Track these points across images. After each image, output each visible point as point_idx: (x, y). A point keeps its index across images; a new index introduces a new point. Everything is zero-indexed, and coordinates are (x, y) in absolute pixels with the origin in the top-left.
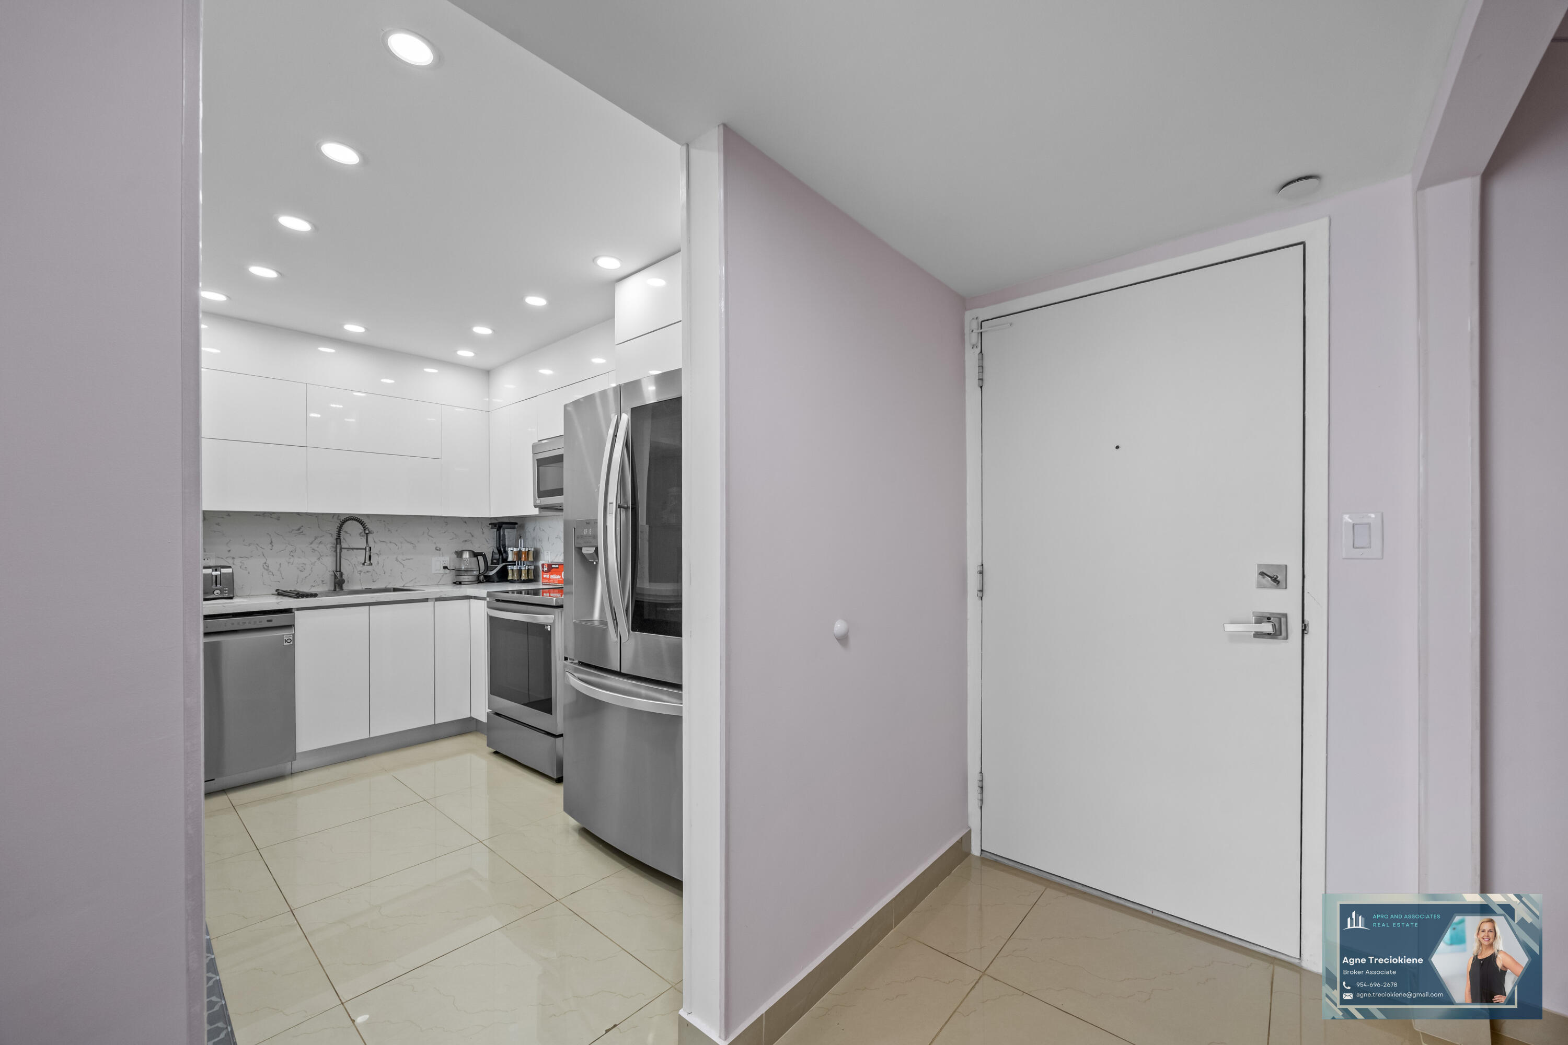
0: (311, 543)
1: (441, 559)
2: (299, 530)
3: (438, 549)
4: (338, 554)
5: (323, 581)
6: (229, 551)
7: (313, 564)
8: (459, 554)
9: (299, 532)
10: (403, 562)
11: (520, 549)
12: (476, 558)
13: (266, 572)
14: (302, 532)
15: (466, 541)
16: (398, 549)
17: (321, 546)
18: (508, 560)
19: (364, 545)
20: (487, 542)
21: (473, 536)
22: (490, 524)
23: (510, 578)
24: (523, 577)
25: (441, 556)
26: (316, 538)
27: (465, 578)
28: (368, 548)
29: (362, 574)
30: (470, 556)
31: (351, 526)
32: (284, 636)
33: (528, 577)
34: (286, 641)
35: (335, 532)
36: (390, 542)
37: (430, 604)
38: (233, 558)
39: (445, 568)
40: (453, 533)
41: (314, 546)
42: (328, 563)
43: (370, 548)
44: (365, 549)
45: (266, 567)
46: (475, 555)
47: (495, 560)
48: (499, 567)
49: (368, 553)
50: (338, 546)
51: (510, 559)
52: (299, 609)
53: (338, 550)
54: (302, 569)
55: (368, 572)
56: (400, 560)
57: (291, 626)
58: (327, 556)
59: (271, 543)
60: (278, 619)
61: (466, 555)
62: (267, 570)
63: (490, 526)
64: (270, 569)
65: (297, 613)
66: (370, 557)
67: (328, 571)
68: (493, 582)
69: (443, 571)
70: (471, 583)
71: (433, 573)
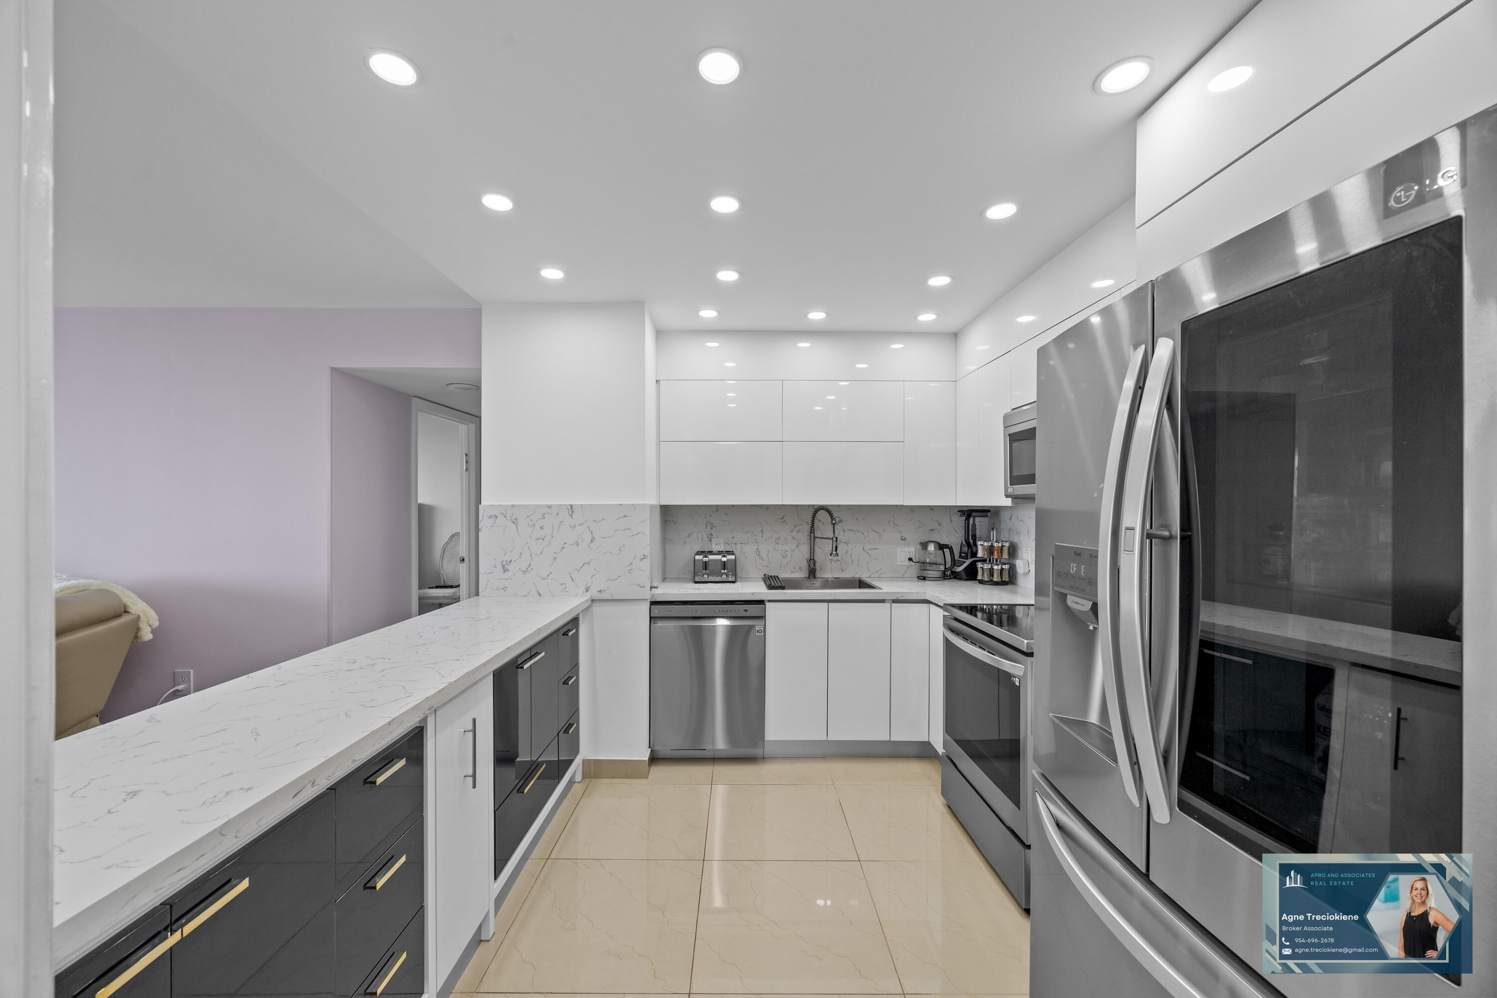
0: (792, 532)
1: (907, 549)
2: (782, 519)
3: (903, 539)
4: (812, 542)
5: (799, 568)
6: (733, 538)
7: (793, 551)
8: (924, 545)
9: (783, 520)
10: (869, 552)
11: (992, 544)
12: (942, 551)
13: (758, 557)
14: (785, 521)
15: (932, 530)
16: (865, 538)
17: (799, 534)
18: (978, 556)
19: (831, 535)
20: (956, 531)
21: (940, 525)
22: (959, 511)
23: (979, 577)
24: (995, 579)
25: (907, 546)
26: (796, 526)
27: (931, 574)
28: (834, 538)
29: (833, 562)
30: (935, 549)
31: (823, 517)
32: (757, 626)
33: (1001, 578)
34: (758, 631)
35: (809, 520)
36: (858, 531)
37: (887, 605)
38: (736, 544)
39: (910, 559)
40: (919, 521)
41: (794, 534)
42: (804, 550)
43: (837, 538)
44: (833, 539)
45: (758, 553)
46: (941, 547)
47: (964, 553)
48: (968, 562)
49: (834, 543)
50: (812, 534)
51: (980, 554)
52: (769, 601)
53: (812, 539)
54: (784, 555)
55: (838, 560)
56: (866, 548)
57: (763, 617)
58: (804, 543)
59: (762, 531)
60: (753, 610)
61: (931, 548)
62: (759, 555)
63: (959, 513)
64: (761, 555)
65: (767, 604)
66: (836, 547)
67: (803, 559)
68: (961, 579)
69: (908, 563)
70: (936, 579)
71: (898, 564)
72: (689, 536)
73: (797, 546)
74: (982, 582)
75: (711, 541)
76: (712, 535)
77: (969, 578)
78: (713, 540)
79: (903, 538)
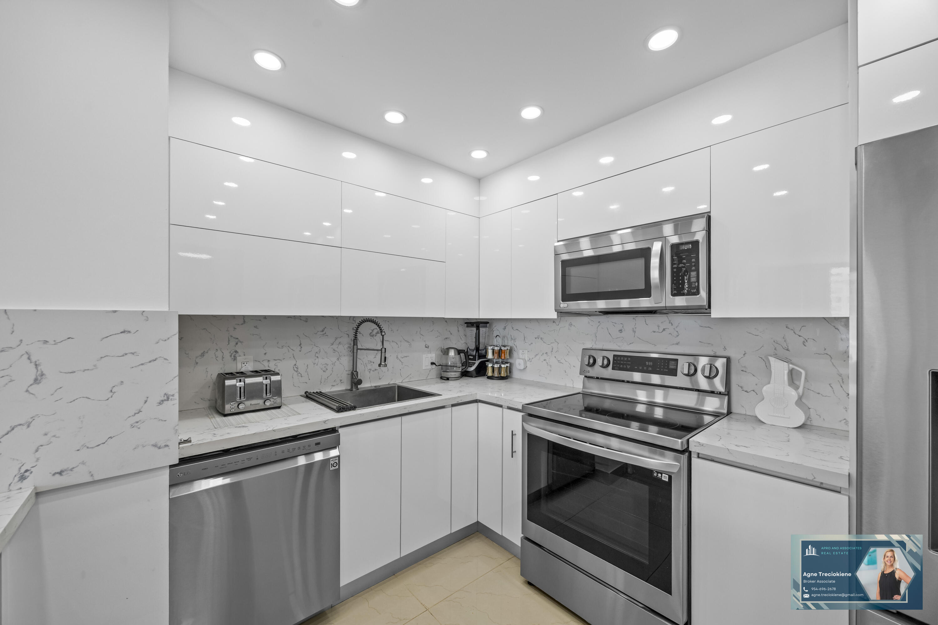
0: (332, 344)
1: (430, 355)
2: (323, 331)
4: (355, 354)
5: (341, 380)
6: (265, 354)
7: (334, 364)
8: (446, 352)
9: (324, 333)
10: (402, 360)
12: (459, 355)
13: (295, 373)
14: (325, 333)
16: (398, 347)
17: (340, 346)
18: (488, 358)
20: (469, 338)
21: (453, 334)
23: (486, 374)
24: (496, 374)
25: (429, 352)
26: (336, 338)
27: (451, 375)
28: (383, 350)
29: (371, 372)
30: (455, 354)
31: (366, 328)
33: (500, 374)
36: (393, 341)
38: (269, 361)
39: (433, 363)
41: (335, 346)
42: (345, 363)
44: (381, 350)
45: (296, 368)
46: (459, 352)
48: (477, 362)
49: (383, 354)
50: (355, 346)
51: (490, 356)
53: (355, 351)
54: (324, 369)
55: (375, 370)
56: (399, 357)
58: (344, 356)
59: (300, 345)
61: (452, 353)
62: (297, 371)
64: (299, 370)
65: (343, 430)
67: (345, 370)
68: (472, 377)
69: (430, 367)
70: (457, 379)
71: (423, 369)
72: (203, 355)
73: (338, 359)
74: (489, 378)
75: (235, 359)
76: (236, 352)
77: (477, 375)
78: (238, 358)
79: (427, 346)
